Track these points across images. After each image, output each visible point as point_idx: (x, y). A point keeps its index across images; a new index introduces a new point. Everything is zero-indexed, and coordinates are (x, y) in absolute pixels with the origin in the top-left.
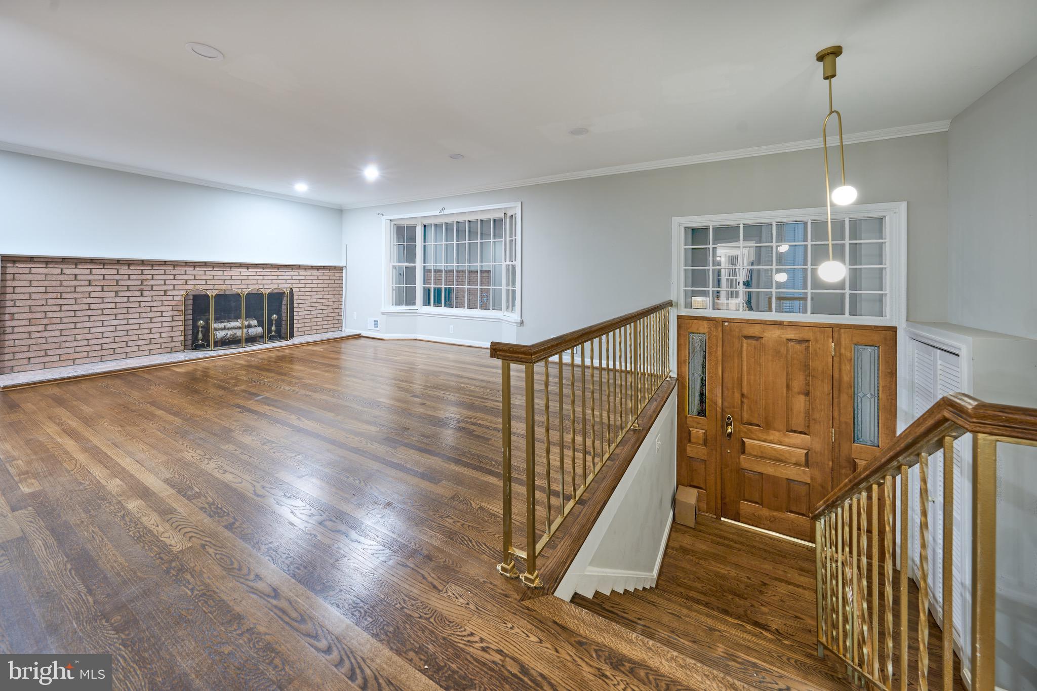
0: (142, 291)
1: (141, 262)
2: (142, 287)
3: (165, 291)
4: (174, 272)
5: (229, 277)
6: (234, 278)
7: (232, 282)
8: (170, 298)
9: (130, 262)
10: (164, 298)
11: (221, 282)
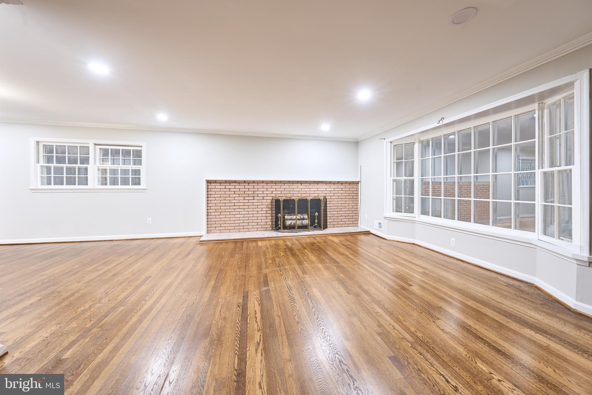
0: (254, 197)
1: (253, 182)
2: (254, 195)
3: (263, 197)
4: (267, 187)
5: (292, 190)
6: (294, 190)
7: (294, 192)
8: (265, 201)
9: (249, 182)
10: (263, 201)
11: (288, 192)
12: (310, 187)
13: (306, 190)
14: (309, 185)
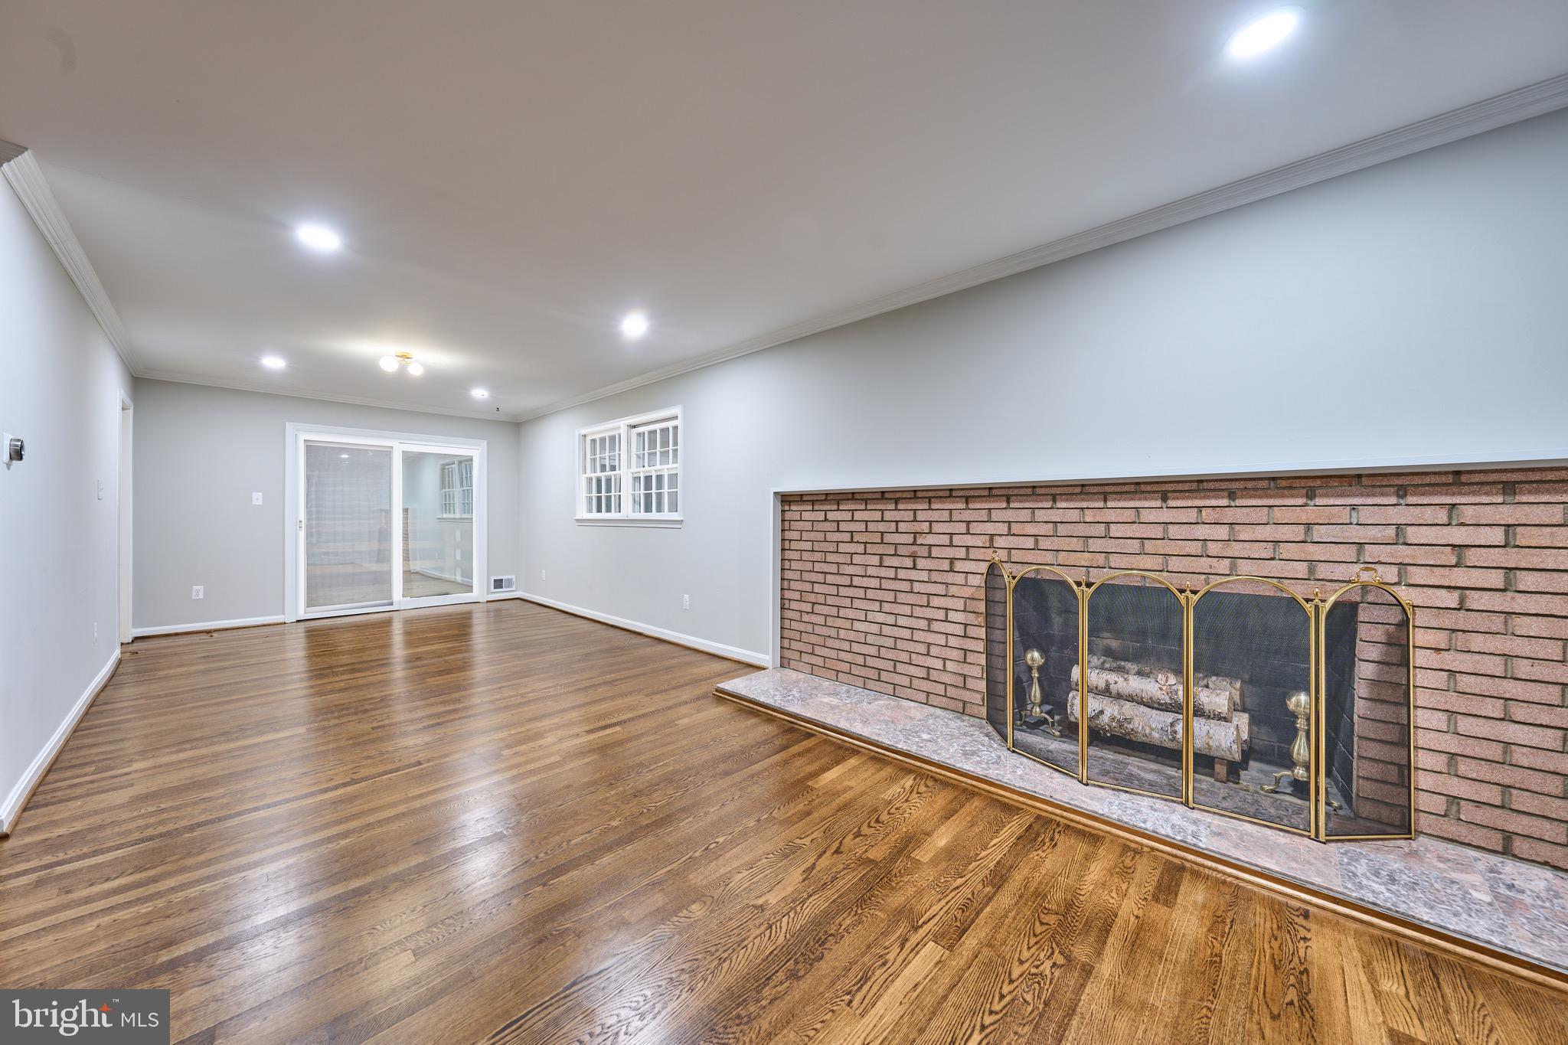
0: (914, 557)
2: (915, 548)
3: (952, 560)
4: (967, 515)
5: (1100, 530)
6: (1116, 531)
7: (1110, 545)
8: (959, 579)
9: (898, 495)
10: (950, 578)
11: (1076, 544)
12: (1229, 515)
13: (1202, 532)
14: (1225, 502)
